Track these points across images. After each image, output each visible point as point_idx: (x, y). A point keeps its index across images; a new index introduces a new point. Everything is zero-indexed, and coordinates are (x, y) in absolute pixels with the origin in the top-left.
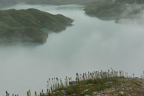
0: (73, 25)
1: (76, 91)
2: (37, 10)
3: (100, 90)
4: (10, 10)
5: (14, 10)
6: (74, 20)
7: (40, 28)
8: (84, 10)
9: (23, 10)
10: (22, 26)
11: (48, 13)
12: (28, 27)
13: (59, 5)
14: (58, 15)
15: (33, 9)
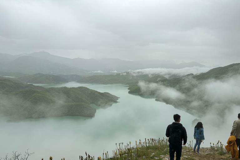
0: (118, 102)
1: (144, 154)
2: (87, 88)
3: (165, 154)
4: (62, 87)
5: (65, 88)
6: (119, 98)
7: (89, 104)
8: (129, 89)
9: (73, 88)
10: (73, 102)
11: (96, 91)
12: (78, 103)
13: (106, 84)
14: (105, 93)
15: (83, 87)
